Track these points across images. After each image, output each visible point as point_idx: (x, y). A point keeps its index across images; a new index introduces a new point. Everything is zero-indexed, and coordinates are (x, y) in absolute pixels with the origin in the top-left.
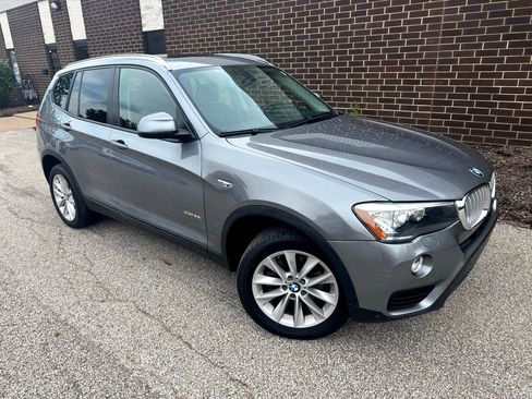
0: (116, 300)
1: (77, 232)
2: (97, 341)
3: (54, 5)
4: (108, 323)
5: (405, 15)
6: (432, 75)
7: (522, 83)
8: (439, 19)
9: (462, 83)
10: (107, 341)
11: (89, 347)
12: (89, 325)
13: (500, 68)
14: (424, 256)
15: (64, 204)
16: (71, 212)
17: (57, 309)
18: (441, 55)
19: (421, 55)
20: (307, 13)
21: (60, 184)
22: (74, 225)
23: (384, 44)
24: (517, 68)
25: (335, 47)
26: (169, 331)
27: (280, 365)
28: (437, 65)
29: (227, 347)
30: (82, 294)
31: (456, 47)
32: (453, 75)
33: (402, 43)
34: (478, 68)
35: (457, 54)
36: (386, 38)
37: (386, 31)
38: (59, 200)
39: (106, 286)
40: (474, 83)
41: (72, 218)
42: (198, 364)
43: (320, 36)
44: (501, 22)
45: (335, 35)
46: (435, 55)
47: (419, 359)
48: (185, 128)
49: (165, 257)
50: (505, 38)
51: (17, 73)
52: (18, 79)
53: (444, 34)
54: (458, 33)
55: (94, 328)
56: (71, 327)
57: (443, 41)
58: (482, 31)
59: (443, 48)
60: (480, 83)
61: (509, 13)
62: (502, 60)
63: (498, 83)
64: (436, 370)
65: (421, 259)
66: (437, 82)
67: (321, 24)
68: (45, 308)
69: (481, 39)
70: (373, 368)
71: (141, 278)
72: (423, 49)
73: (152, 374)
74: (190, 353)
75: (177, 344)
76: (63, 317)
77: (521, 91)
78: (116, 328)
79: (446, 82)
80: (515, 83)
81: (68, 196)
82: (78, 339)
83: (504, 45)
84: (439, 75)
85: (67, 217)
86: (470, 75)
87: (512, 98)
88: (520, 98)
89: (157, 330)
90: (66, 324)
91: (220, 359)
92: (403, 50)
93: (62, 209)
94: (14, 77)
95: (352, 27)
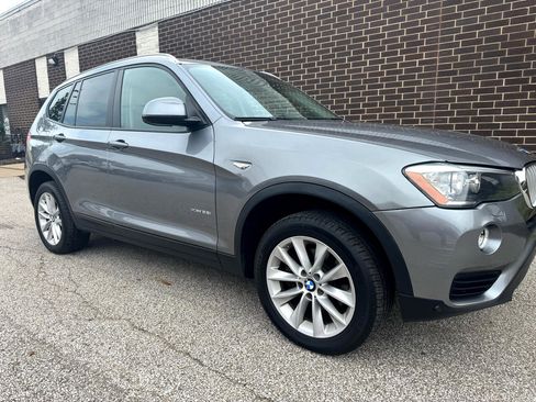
0: (106, 318)
1: (62, 257)
2: (83, 360)
3: (51, 61)
4: (97, 341)
5: (401, 58)
6: (431, 114)
7: (521, 118)
8: (435, 61)
9: (462, 120)
10: (95, 359)
11: (72, 366)
12: (73, 343)
13: (498, 105)
14: (490, 226)
15: (48, 228)
16: (56, 234)
17: (33, 329)
18: (439, 94)
19: (418, 95)
20: (303, 60)
21: (47, 204)
22: (58, 250)
23: (381, 86)
24: (515, 104)
25: (332, 91)
26: (173, 348)
27: (317, 380)
28: (435, 104)
29: (247, 363)
30: (65, 313)
31: (453, 86)
32: (451, 113)
33: (399, 84)
34: (476, 105)
35: (454, 93)
36: (382, 80)
37: (382, 74)
38: (43, 223)
39: (94, 305)
40: (474, 120)
41: (57, 241)
42: (212, 381)
43: (317, 81)
44: (495, 61)
45: (332, 79)
46: (433, 94)
47: (487, 371)
48: (196, 115)
49: (164, 278)
50: (501, 76)
51: (7, 128)
52: (8, 133)
53: (440, 74)
54: (454, 73)
55: (78, 347)
56: (51, 346)
57: (439, 81)
58: (478, 70)
59: (439, 88)
60: (479, 119)
61: (503, 53)
62: (499, 97)
63: (498, 119)
64: (513, 382)
65: (486, 232)
66: (436, 121)
67: (318, 70)
68: (18, 327)
69: (478, 78)
70: (435, 381)
71: (137, 297)
72: (420, 89)
73: (154, 394)
74: (201, 369)
75: (185, 361)
76: (40, 336)
77: (522, 125)
78: (107, 346)
79: (445, 120)
80: (514, 118)
81: (55, 216)
82: (58, 357)
83: (500, 82)
84: (437, 114)
85: (51, 242)
86: (470, 113)
87: (513, 133)
88: (521, 133)
89: (158, 346)
90: (44, 343)
91: (240, 376)
92: (401, 91)
93: (46, 234)
94: (3, 130)
95: (349, 72)
